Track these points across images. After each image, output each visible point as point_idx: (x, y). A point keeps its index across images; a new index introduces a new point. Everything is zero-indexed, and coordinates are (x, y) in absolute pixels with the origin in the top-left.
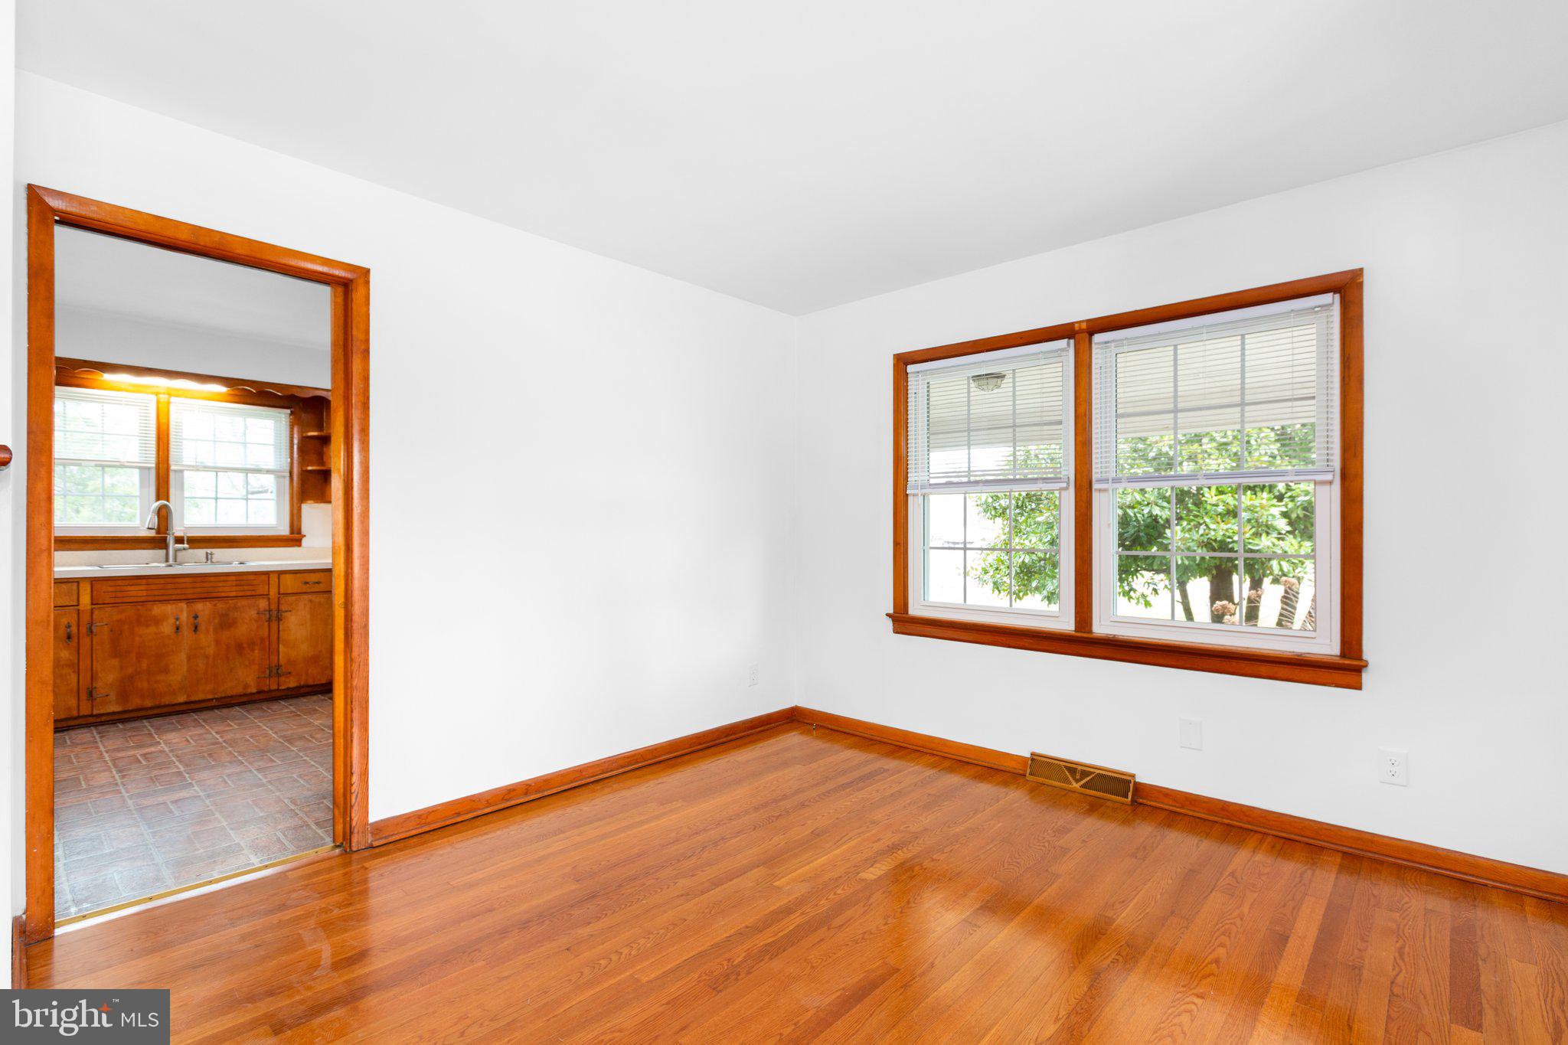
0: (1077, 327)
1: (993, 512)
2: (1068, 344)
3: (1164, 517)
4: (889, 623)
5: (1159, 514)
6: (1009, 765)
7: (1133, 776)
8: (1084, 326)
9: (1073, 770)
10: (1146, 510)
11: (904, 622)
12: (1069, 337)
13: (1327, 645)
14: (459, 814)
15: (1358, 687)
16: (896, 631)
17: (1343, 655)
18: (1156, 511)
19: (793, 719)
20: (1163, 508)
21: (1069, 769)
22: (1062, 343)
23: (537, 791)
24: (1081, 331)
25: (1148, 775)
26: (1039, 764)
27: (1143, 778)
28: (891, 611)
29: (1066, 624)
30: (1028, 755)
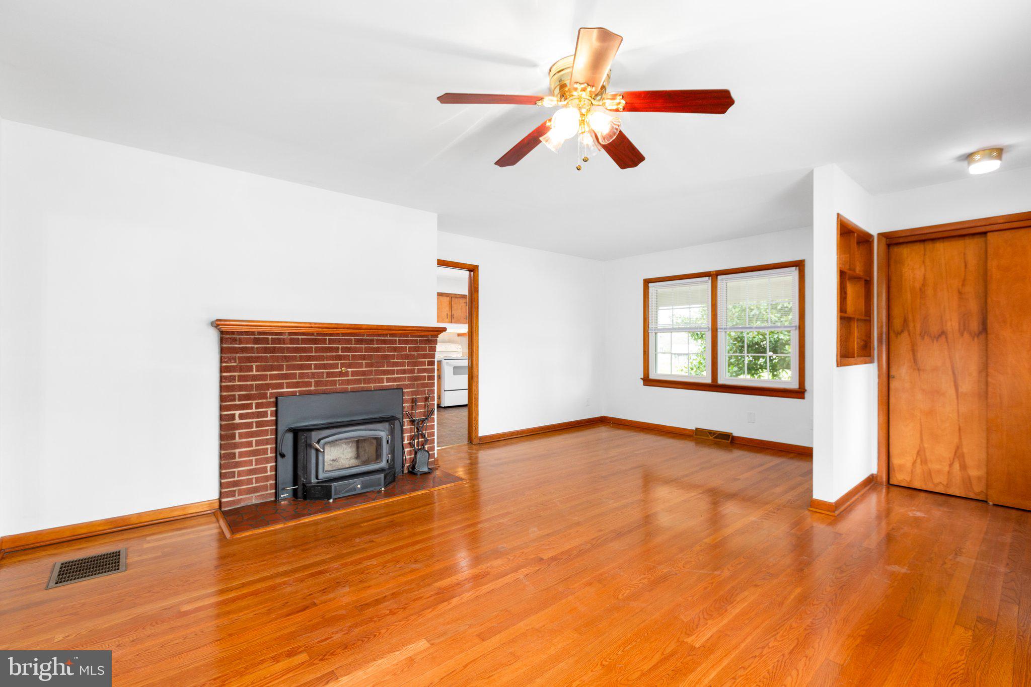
0: (712, 273)
1: (696, 337)
2: (709, 279)
3: (785, 339)
4: (642, 382)
5: (783, 338)
6: (687, 432)
7: (732, 434)
8: (714, 273)
9: (711, 432)
10: (776, 336)
11: (648, 381)
12: (709, 276)
13: (795, 386)
14: (500, 438)
15: (803, 398)
16: (645, 385)
17: (799, 388)
18: (781, 336)
19: (602, 421)
20: (785, 335)
21: (709, 432)
22: (707, 278)
23: (520, 434)
24: (713, 275)
25: (737, 433)
26: (699, 431)
27: (735, 434)
28: (642, 377)
29: (709, 380)
30: (694, 429)
